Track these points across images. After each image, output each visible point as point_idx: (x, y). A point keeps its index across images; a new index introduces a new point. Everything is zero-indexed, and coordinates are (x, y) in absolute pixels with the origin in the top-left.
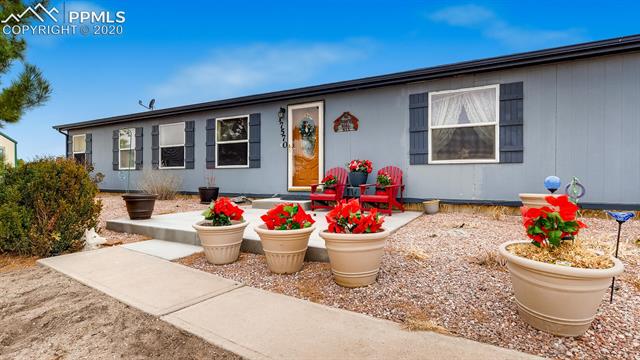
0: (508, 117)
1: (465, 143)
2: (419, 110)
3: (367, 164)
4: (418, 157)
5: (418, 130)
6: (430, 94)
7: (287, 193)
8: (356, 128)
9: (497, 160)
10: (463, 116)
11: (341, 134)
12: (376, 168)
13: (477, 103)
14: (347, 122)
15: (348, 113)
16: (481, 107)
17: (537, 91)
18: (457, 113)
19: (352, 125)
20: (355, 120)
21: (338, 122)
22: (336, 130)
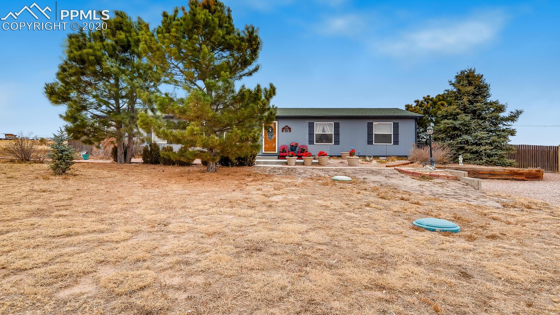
0: (336, 132)
1: (324, 138)
2: (311, 127)
3: (297, 144)
4: (311, 142)
5: (311, 133)
6: (315, 123)
7: (262, 154)
8: (290, 131)
9: (333, 144)
10: (324, 131)
11: (284, 133)
12: (299, 145)
13: (328, 127)
14: (287, 129)
15: (287, 126)
16: (329, 129)
17: (344, 126)
18: (322, 129)
19: (289, 130)
20: (290, 129)
21: (283, 129)
22: (283, 131)
